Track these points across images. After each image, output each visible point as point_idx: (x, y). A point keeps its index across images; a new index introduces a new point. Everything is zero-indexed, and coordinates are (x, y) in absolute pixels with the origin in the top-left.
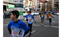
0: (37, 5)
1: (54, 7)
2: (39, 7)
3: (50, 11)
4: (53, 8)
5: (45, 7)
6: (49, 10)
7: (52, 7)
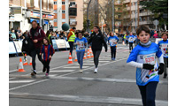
0: (59, 5)
1: (141, 11)
2: (73, 12)
3: (120, 28)
4: (133, 16)
5: (97, 12)
6: (118, 24)
7: (129, 12)
